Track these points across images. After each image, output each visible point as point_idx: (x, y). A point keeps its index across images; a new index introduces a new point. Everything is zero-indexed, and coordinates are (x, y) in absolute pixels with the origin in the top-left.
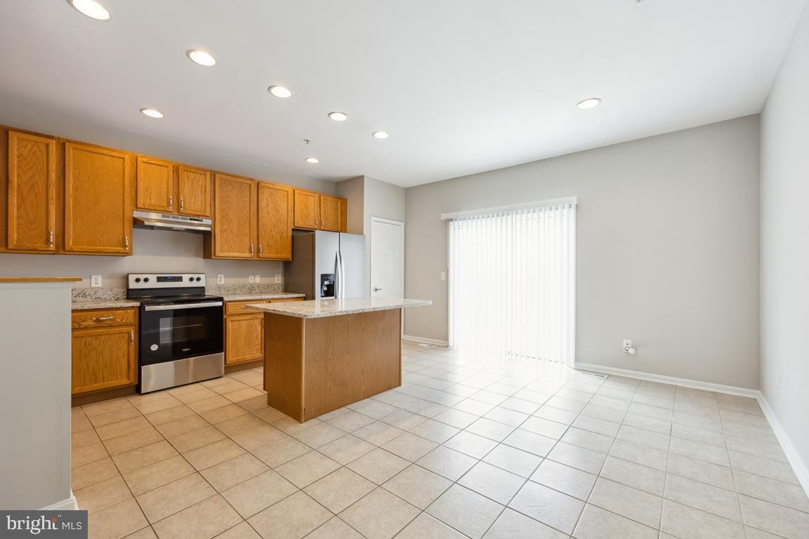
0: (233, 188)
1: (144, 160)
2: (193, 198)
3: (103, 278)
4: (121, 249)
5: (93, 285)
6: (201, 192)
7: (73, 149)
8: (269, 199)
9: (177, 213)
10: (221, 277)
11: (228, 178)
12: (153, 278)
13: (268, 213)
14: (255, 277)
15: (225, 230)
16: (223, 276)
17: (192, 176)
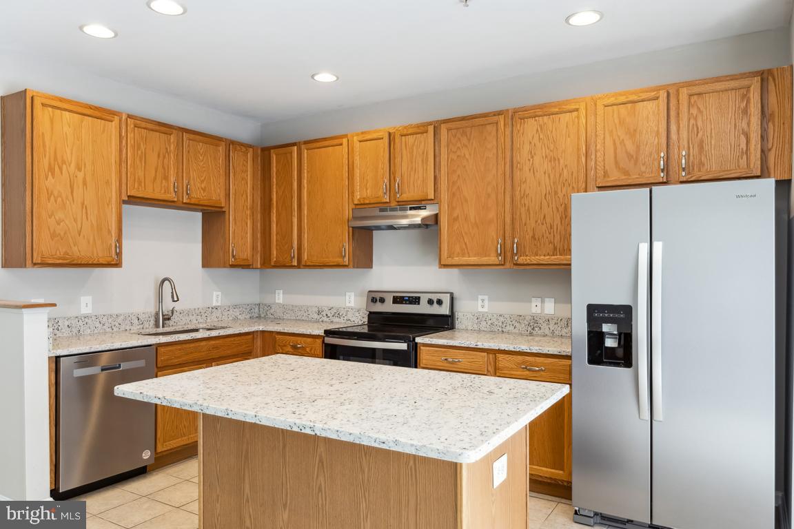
0: (469, 140)
1: (361, 138)
2: (412, 174)
3: (355, 295)
4: (339, 260)
5: (348, 305)
6: (423, 161)
7: (307, 150)
8: (536, 140)
9: (396, 203)
10: (483, 300)
11: (458, 124)
12: (389, 299)
13: (533, 170)
14: (543, 302)
15: (456, 219)
16: (486, 297)
17: (411, 139)
